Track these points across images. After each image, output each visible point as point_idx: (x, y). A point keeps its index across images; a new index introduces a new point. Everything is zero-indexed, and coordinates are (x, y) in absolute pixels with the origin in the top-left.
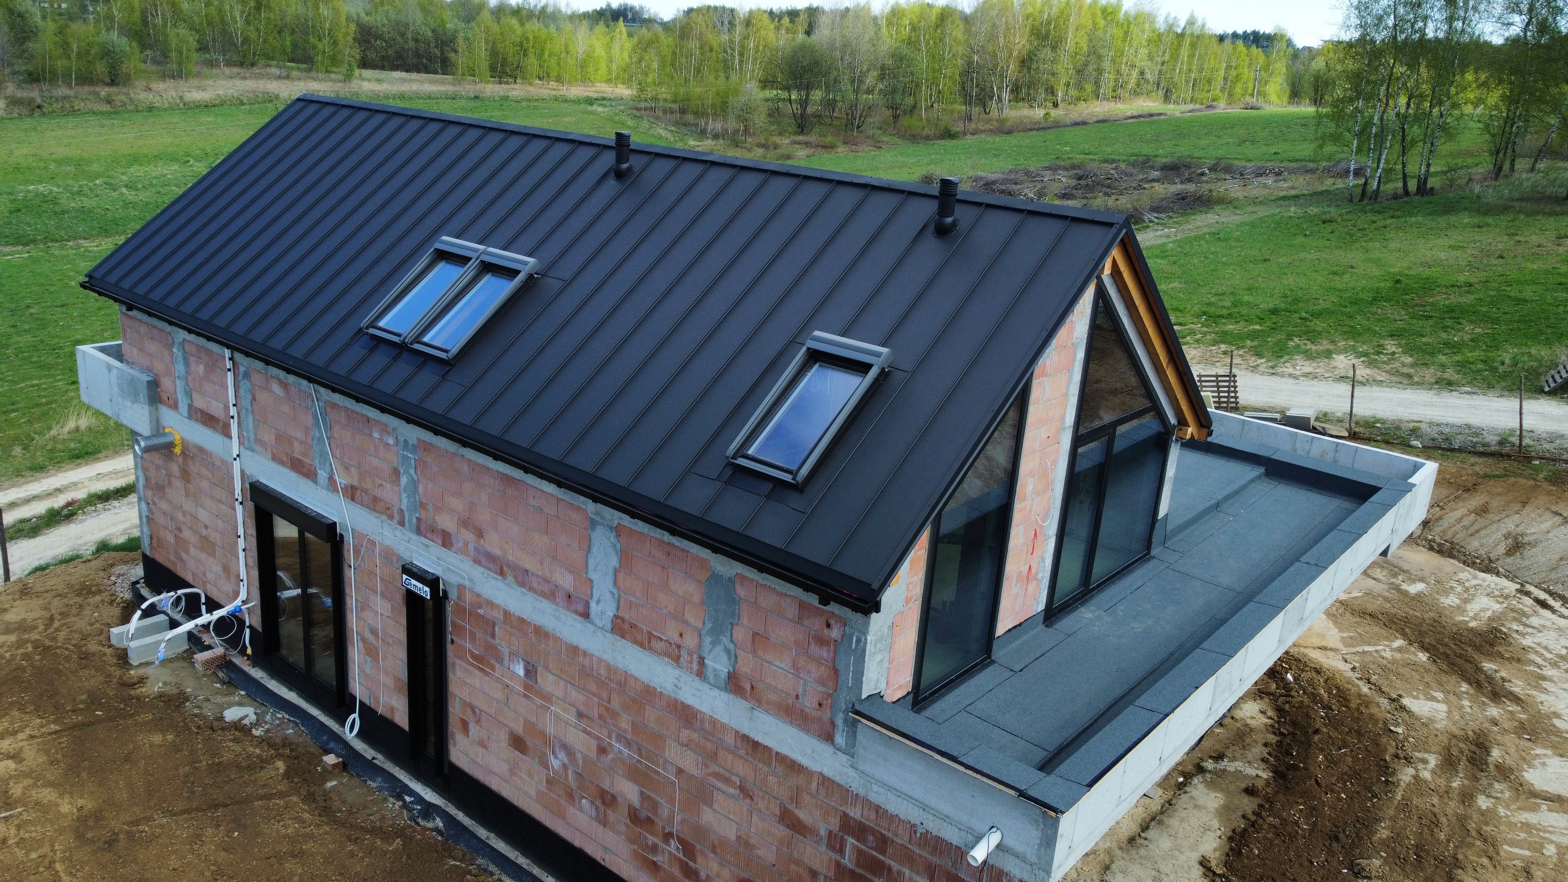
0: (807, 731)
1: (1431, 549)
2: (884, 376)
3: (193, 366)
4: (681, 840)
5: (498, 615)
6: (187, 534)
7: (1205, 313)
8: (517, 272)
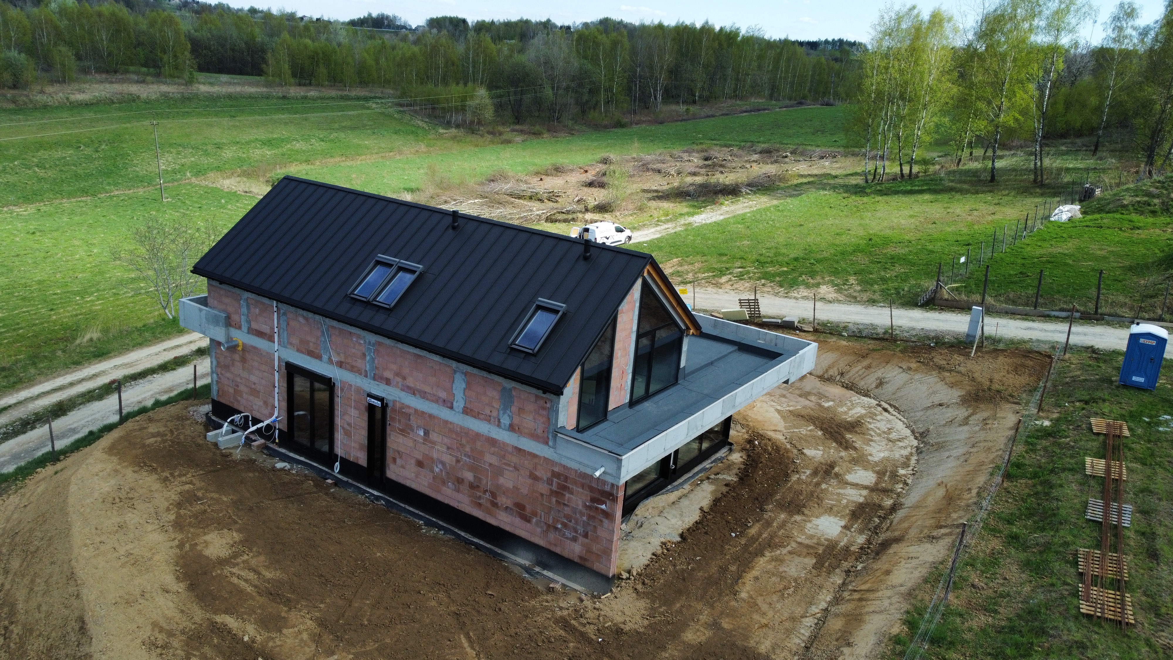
0: (539, 442)
1: (843, 386)
2: (564, 314)
3: (252, 310)
4: (491, 492)
5: (412, 411)
6: (242, 388)
7: (757, 261)
8: (415, 272)
